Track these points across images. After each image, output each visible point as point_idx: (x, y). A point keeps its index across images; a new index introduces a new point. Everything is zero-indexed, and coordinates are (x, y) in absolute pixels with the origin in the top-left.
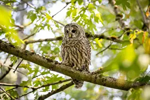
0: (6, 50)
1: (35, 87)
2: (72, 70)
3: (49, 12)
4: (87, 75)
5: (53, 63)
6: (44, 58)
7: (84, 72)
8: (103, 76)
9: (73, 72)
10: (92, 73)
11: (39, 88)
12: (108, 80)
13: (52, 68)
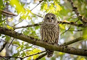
0: (3, 32)
1: (22, 57)
2: (47, 44)
3: (29, 7)
4: (57, 47)
5: (35, 40)
6: (28, 37)
7: (55, 45)
8: (68, 47)
9: (48, 46)
10: (61, 45)
11: (25, 58)
12: (71, 49)
13: (34, 43)
